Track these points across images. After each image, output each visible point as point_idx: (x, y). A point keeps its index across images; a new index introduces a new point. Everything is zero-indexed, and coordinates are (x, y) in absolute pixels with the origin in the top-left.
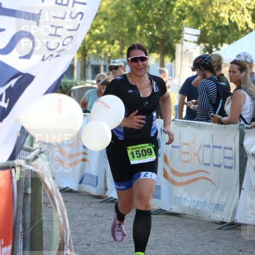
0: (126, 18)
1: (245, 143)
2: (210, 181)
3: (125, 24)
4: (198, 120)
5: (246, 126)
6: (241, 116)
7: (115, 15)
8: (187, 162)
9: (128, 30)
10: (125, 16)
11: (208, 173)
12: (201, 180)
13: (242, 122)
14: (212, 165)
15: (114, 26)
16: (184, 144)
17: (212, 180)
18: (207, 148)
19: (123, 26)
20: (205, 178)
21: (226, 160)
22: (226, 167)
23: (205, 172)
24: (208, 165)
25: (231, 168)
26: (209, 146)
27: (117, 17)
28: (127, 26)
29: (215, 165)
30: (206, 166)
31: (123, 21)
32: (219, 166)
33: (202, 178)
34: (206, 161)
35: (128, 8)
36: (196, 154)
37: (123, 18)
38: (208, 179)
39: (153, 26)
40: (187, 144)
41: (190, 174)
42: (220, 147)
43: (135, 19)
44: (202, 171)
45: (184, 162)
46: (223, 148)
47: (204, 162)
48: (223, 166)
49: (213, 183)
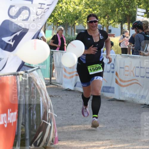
0: (110, 5)
2: (139, 84)
3: (109, 8)
4: (134, 54)
7: (104, 3)
8: (128, 75)
9: (111, 11)
10: (109, 4)
11: (138, 81)
12: (134, 84)
14: (140, 76)
15: (103, 9)
16: (126, 66)
17: (140, 84)
18: (138, 68)
19: (108, 9)
20: (136, 83)
21: (147, 74)
22: (147, 77)
23: (136, 80)
24: (138, 76)
26: (138, 67)
27: (105, 4)
28: (111, 9)
29: (141, 77)
30: (137, 77)
31: (108, 6)
32: (144, 77)
33: (135, 83)
34: (137, 74)
36: (132, 71)
37: (108, 5)
38: (138, 83)
39: (124, 9)
40: (128, 66)
41: (129, 81)
42: (144, 68)
43: (115, 5)
44: (135, 80)
45: (126, 75)
46: (145, 68)
47: (136, 75)
49: (141, 85)
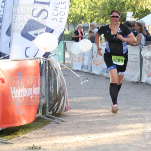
0: (107, 9)
1: (142, 53)
3: (106, 11)
5: (142, 47)
6: (140, 43)
7: (102, 8)
11: (128, 64)
13: (141, 45)
21: (135, 59)
22: (135, 62)
25: (137, 62)
32: (132, 61)
35: (108, 5)
42: (133, 55)
48: (134, 62)
